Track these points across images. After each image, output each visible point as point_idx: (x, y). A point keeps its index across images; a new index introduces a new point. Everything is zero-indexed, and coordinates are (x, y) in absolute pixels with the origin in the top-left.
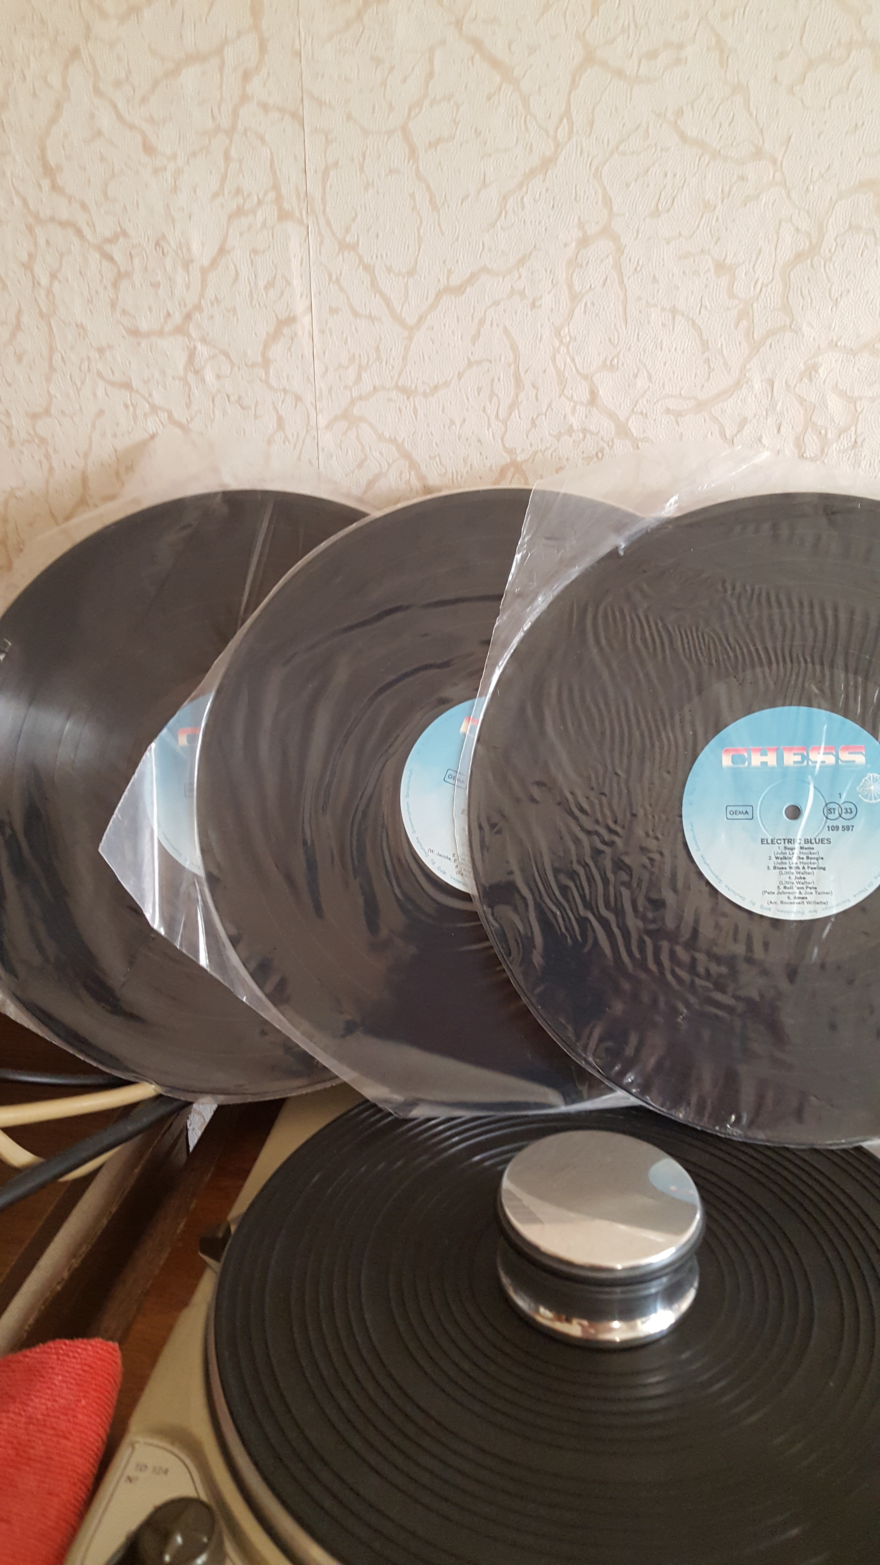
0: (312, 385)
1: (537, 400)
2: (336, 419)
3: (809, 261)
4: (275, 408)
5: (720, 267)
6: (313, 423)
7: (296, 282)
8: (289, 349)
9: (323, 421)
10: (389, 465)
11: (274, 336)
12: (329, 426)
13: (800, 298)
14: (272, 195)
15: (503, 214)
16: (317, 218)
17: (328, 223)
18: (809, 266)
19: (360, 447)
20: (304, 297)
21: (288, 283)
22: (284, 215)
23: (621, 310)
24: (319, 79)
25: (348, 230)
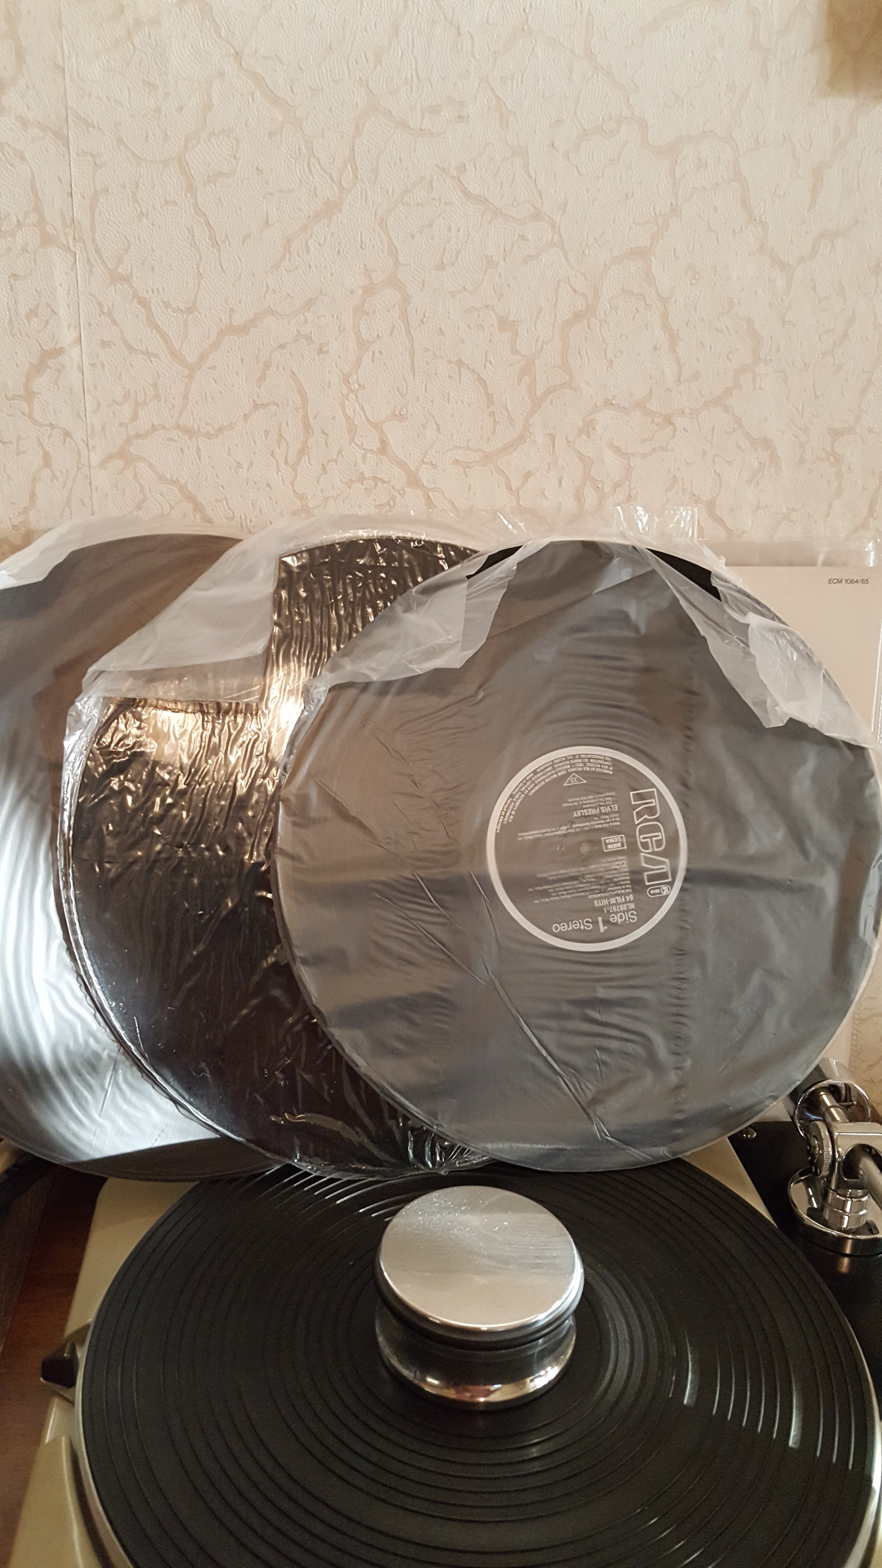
0: (83, 421)
1: (327, 447)
2: (111, 457)
3: (586, 322)
4: (40, 444)
5: (504, 324)
6: (84, 461)
7: (62, 311)
8: (56, 383)
9: (95, 459)
10: (171, 507)
11: (39, 367)
12: (103, 465)
13: (578, 357)
14: (33, 218)
15: (288, 255)
16: (84, 244)
17: (98, 252)
18: (586, 326)
19: (138, 488)
20: (72, 328)
21: (54, 313)
22: (47, 240)
23: (409, 361)
24: (86, 98)
25: (120, 261)
